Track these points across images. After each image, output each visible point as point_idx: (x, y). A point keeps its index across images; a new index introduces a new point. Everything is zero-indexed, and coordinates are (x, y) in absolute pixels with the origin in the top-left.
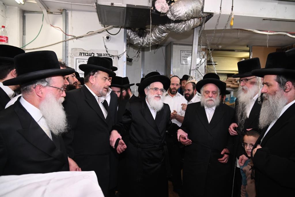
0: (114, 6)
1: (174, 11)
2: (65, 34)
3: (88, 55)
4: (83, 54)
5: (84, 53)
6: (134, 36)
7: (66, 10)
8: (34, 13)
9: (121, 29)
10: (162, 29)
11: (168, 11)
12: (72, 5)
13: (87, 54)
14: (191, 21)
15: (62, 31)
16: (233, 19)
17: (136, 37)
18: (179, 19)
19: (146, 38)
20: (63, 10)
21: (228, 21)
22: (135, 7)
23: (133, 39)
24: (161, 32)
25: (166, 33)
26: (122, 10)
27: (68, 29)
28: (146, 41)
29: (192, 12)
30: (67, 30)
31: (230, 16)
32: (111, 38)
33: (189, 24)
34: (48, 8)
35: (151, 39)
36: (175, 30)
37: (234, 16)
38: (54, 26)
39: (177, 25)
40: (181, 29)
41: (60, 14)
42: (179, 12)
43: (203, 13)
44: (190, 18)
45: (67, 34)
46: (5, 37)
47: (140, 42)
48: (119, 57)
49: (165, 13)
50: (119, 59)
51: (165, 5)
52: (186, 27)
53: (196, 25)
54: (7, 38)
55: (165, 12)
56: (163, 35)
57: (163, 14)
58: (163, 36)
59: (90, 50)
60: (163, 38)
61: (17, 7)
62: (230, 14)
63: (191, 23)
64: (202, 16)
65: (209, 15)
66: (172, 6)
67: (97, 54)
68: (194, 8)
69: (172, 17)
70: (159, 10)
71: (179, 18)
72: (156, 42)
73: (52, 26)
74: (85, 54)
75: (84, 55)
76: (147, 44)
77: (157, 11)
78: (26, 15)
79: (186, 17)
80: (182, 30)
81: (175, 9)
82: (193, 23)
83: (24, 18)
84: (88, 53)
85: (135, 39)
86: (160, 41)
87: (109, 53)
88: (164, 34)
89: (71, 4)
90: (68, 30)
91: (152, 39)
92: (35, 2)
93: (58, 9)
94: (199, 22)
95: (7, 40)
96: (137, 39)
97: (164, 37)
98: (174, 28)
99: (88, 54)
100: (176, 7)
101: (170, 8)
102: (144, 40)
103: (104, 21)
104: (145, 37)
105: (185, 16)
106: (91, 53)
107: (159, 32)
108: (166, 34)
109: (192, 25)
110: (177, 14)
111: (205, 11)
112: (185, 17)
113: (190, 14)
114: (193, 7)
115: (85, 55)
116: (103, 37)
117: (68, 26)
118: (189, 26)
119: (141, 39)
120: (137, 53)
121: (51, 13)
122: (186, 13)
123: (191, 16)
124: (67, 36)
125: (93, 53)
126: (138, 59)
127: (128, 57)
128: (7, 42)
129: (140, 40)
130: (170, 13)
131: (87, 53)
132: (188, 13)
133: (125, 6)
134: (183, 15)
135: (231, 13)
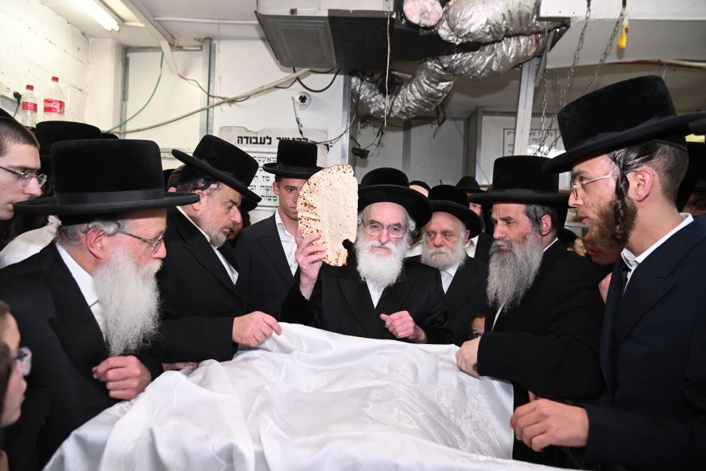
0: (299, 15)
1: (455, 20)
2: (207, 95)
3: (257, 143)
4: (245, 140)
5: (247, 138)
6: (371, 93)
7: (211, 39)
8: (147, 51)
9: (338, 76)
10: (435, 71)
11: (440, 20)
12: (221, 26)
13: (254, 140)
14: (510, 44)
15: (200, 87)
16: (626, 29)
17: (373, 96)
18: (471, 40)
19: (400, 97)
20: (205, 39)
21: (614, 35)
22: (352, 16)
23: (368, 100)
24: (433, 80)
25: (446, 81)
26: (322, 25)
27: (214, 83)
28: (400, 105)
29: (504, 18)
30: (211, 86)
31: (618, 23)
32: (311, 99)
33: (503, 52)
34: (173, 37)
35: (411, 98)
36: (463, 70)
37: (630, 20)
38: (188, 78)
39: (470, 56)
40: (483, 67)
41: (199, 48)
42: (470, 21)
43: (540, 19)
44: (502, 36)
45: (211, 94)
46: (56, 101)
47: (383, 107)
48: (330, 145)
49: (432, 27)
50: (328, 149)
51: (433, 5)
52: (495, 62)
53: (525, 54)
54: (62, 104)
55: (431, 22)
56: (438, 88)
57: (426, 28)
58: (439, 90)
59: (262, 131)
60: (440, 95)
61: (110, 40)
62: (617, 16)
63: (510, 51)
64: (538, 28)
65: (558, 24)
66: (452, 6)
67: (278, 138)
68: (511, 9)
69: (451, 35)
70: (415, 19)
71: (471, 37)
72: (426, 107)
73: (182, 77)
74: (249, 140)
75: (247, 143)
76: (401, 112)
77: (409, 23)
78: (131, 56)
79: (488, 34)
80: (484, 70)
81: (458, 14)
82: (515, 51)
83: (126, 63)
84: (256, 138)
85: (373, 100)
86: (433, 102)
87: (305, 137)
88: (443, 85)
89: (219, 24)
90: (214, 86)
91: (414, 99)
92: (142, 25)
93: (195, 39)
94: (532, 46)
95: (61, 108)
96: (377, 101)
97: (443, 91)
98: (461, 66)
99: (257, 140)
100: (462, 8)
101: (445, 12)
102: (393, 103)
103: (285, 58)
104: (396, 96)
105: (487, 30)
106: (264, 138)
107: (428, 79)
108: (448, 83)
109: (512, 57)
110: (465, 27)
111: (544, 13)
112: (485, 33)
113: (499, 25)
114: (507, 5)
115: (251, 143)
116: (293, 98)
117: (214, 75)
118: (505, 58)
119: (388, 102)
120: (378, 135)
121: (180, 48)
122: (487, 23)
123: (504, 29)
124: (210, 98)
125: (267, 138)
126: (378, 149)
127: (358, 147)
128: (60, 113)
129: (384, 104)
130: (445, 25)
131: (254, 138)
132: (494, 22)
133: (326, 14)
134: (481, 27)
135: (621, 15)
